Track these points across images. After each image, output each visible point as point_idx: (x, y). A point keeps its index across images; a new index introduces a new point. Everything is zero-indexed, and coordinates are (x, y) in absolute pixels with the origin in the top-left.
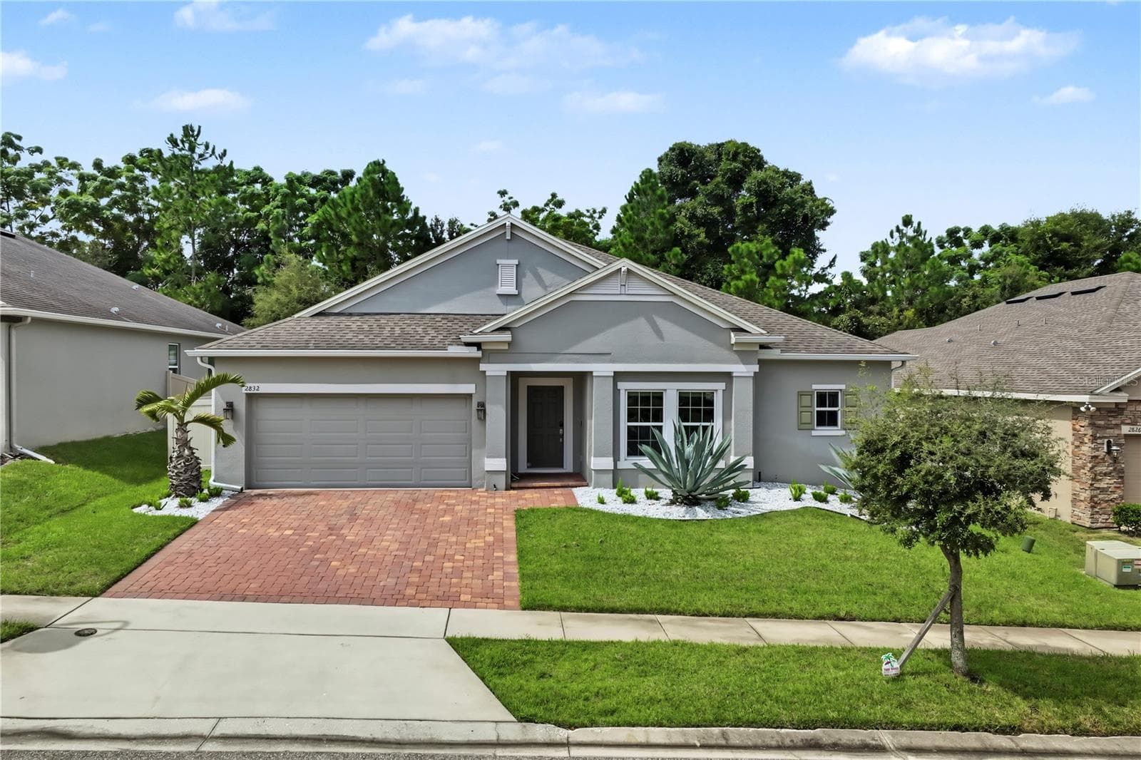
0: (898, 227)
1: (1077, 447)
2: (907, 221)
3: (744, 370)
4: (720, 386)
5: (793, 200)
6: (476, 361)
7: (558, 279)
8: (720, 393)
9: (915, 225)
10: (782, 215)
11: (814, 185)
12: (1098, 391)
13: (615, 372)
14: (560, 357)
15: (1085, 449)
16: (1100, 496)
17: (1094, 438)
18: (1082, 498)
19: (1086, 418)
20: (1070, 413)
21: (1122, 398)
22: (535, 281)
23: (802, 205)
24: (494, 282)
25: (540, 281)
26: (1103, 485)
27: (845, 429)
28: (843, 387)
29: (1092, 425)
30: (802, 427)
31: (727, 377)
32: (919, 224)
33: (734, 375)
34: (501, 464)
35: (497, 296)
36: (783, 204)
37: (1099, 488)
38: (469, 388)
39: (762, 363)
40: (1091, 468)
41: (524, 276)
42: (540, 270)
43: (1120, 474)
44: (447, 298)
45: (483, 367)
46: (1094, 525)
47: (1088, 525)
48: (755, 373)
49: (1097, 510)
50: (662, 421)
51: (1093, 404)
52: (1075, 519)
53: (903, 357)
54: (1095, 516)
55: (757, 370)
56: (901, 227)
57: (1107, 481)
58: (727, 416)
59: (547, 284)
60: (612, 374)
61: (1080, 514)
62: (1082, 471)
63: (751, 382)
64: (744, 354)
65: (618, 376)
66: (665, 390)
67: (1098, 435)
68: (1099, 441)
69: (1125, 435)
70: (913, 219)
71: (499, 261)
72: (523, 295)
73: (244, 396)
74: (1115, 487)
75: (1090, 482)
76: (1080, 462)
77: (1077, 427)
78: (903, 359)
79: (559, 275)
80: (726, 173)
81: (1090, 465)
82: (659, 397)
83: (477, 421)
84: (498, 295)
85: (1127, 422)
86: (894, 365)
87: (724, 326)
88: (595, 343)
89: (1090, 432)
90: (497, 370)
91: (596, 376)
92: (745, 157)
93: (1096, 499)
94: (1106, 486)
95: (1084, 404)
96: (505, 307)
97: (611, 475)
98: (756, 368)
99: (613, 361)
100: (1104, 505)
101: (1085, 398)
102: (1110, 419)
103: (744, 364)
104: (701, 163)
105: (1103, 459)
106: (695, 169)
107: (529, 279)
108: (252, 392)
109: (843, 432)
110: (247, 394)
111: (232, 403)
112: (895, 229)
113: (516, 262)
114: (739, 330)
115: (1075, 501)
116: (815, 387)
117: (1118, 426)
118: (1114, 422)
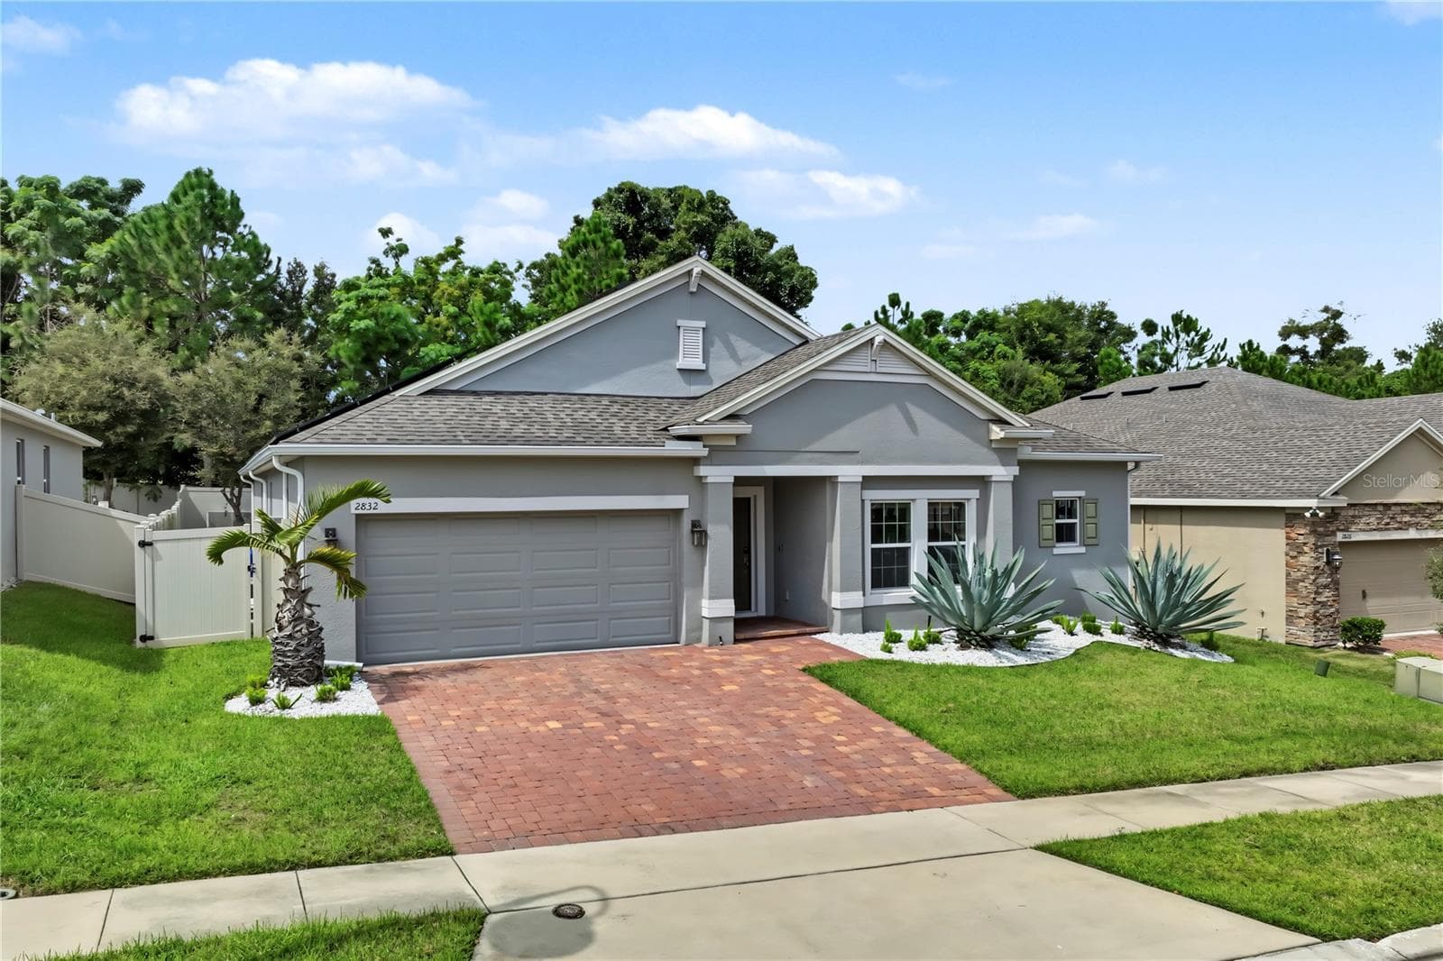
0: (884, 307)
1: (1293, 558)
2: (894, 300)
3: (1002, 473)
4: (974, 494)
5: (779, 267)
6: (696, 461)
7: (756, 350)
8: (974, 503)
9: (903, 306)
10: (766, 285)
11: (796, 250)
12: (1322, 495)
13: (864, 477)
14: (798, 457)
15: (1304, 559)
16: (1321, 611)
17: (1316, 548)
18: (1302, 615)
19: (1306, 525)
20: (1283, 520)
21: (1342, 501)
22: (725, 353)
23: (789, 274)
24: (673, 353)
25: (734, 355)
26: (1322, 599)
27: (1085, 545)
28: (1082, 493)
29: (1313, 532)
30: (1044, 543)
31: (982, 482)
32: (908, 305)
33: (994, 479)
34: (727, 607)
35: (677, 373)
36: (765, 272)
37: (1320, 602)
38: (679, 501)
39: (1023, 464)
40: (1314, 581)
41: (712, 344)
42: (733, 338)
43: (1335, 585)
44: (611, 372)
45: (703, 471)
46: (1318, 644)
47: (1311, 644)
48: (1015, 476)
49: (1318, 626)
50: (910, 542)
51: (1320, 509)
52: (1291, 639)
53: (1136, 456)
54: (1317, 634)
55: (1017, 473)
56: (888, 308)
57: (1327, 594)
58: (981, 533)
59: (741, 358)
60: (861, 479)
61: (1299, 633)
62: (1301, 584)
63: (1010, 487)
64: (1005, 451)
65: (868, 482)
66: (913, 500)
67: (1319, 544)
68: (1320, 550)
69: (1340, 542)
70: (901, 298)
71: (680, 323)
72: (711, 371)
73: (353, 519)
74: (1334, 601)
75: (1313, 596)
76: (1299, 574)
77: (1293, 535)
78: (1137, 459)
79: (757, 345)
80: (691, 227)
81: (1312, 577)
82: (904, 510)
83: (691, 546)
84: (679, 369)
85: (1341, 528)
86: (1131, 466)
87: (982, 416)
88: (840, 438)
89: (1312, 540)
90: (719, 475)
91: (842, 483)
92: (714, 208)
93: (1318, 615)
94: (1325, 599)
95: (1308, 509)
96: (687, 387)
97: (860, 616)
98: (1015, 470)
99: (863, 462)
100: (1324, 621)
101: (1313, 503)
102: (1328, 525)
103: (1003, 465)
104: (656, 211)
105: (1323, 570)
106: (650, 218)
107: (718, 348)
108: (365, 512)
109: (1083, 550)
110: (357, 515)
111: (334, 530)
112: (880, 311)
113: (703, 324)
114: (1001, 422)
115: (1291, 618)
116: (1056, 494)
117: (1333, 533)
118: (1331, 529)
